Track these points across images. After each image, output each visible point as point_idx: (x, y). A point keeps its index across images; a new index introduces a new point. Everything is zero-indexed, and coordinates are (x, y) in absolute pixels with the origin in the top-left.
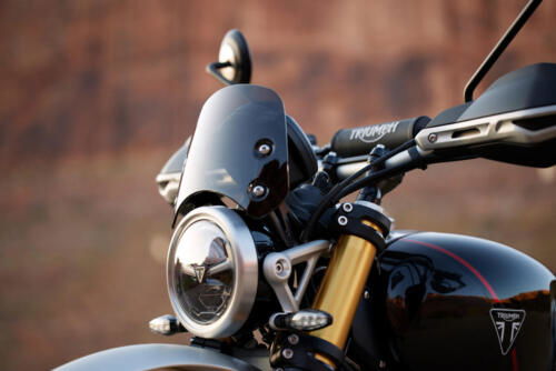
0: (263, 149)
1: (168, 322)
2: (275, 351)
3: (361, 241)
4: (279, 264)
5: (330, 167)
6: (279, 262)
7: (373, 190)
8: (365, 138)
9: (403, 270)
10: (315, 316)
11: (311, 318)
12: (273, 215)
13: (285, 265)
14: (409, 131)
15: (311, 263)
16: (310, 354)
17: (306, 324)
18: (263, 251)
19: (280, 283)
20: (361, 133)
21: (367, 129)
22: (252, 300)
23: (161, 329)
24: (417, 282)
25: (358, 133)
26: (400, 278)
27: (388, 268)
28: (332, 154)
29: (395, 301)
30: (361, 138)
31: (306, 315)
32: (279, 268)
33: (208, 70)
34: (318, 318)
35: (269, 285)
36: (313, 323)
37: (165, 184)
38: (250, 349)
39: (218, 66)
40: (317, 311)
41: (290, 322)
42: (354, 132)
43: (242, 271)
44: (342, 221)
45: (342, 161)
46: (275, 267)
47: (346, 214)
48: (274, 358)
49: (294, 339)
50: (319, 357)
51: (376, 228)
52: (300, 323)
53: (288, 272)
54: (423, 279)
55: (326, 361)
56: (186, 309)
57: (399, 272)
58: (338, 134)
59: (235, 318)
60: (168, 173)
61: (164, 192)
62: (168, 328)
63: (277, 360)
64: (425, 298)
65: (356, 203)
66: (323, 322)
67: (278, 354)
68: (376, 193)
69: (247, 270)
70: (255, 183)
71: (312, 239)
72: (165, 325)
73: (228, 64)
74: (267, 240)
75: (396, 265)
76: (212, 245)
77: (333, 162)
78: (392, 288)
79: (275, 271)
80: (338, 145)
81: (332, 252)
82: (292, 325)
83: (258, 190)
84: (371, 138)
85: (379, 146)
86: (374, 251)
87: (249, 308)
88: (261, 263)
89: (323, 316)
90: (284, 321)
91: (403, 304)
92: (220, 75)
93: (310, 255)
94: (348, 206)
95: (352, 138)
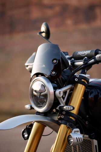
0: (55, 61)
1: (30, 106)
2: (59, 116)
3: (81, 85)
4: (60, 92)
5: (72, 63)
6: (59, 92)
7: (84, 70)
8: (82, 55)
9: (93, 90)
10: (69, 107)
11: (68, 108)
12: (58, 79)
13: (61, 93)
14: (94, 53)
15: (68, 91)
16: (68, 117)
17: (67, 109)
18: (55, 89)
19: (60, 98)
20: (81, 53)
21: (82, 52)
22: (53, 102)
23: (28, 108)
24: (97, 94)
25: (80, 53)
26: (92, 93)
27: (88, 90)
28: (73, 59)
29: (91, 98)
30: (81, 55)
31: (67, 107)
32: (60, 94)
33: (38, 34)
34: (71, 108)
35: (57, 98)
36: (69, 109)
37: (27, 66)
38: (52, 114)
39: (41, 33)
40: (70, 106)
41: (63, 108)
42: (78, 53)
43: (50, 94)
44: (76, 80)
45: (75, 61)
46: (58, 93)
47: (77, 78)
48: (59, 117)
49: (64, 113)
50: (71, 117)
51: (85, 81)
52: (65, 109)
53: (62, 95)
54: (98, 93)
55: (73, 118)
56: (35, 104)
57: (92, 91)
58: (74, 53)
59: (48, 107)
60: (28, 63)
61: (27, 68)
62: (30, 108)
63: (59, 118)
64: (99, 98)
65: (80, 74)
66: (72, 109)
67: (60, 116)
68: (85, 71)
69: (51, 94)
70: (53, 71)
71: (68, 84)
72: (29, 107)
73: (43, 32)
74: (56, 85)
75: (91, 89)
76: (41, 86)
77: (73, 61)
78: (90, 95)
79: (58, 94)
80: (74, 56)
81: (74, 88)
82: (63, 109)
83: (54, 73)
84: (83, 55)
85: (85, 58)
86: (85, 87)
87: (52, 104)
88: (55, 92)
89: (72, 107)
90: (61, 108)
91: (93, 99)
92: (42, 36)
93: (68, 89)
94: (78, 76)
95: (78, 54)
